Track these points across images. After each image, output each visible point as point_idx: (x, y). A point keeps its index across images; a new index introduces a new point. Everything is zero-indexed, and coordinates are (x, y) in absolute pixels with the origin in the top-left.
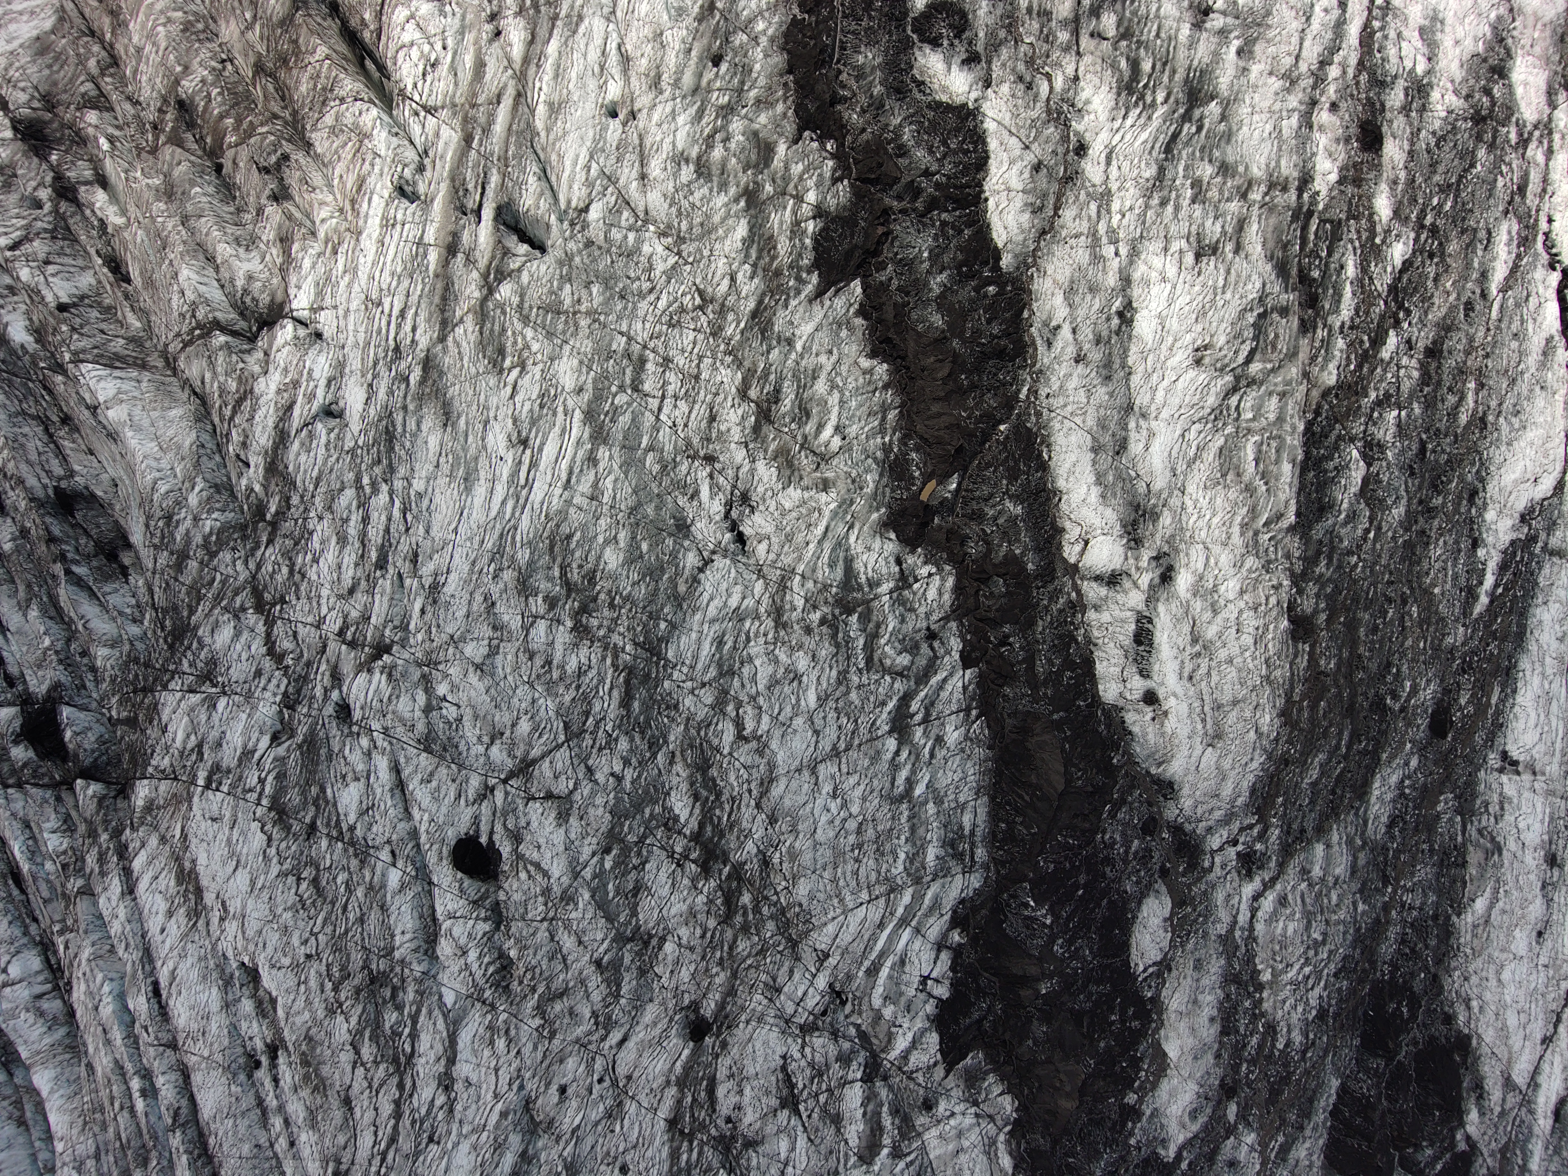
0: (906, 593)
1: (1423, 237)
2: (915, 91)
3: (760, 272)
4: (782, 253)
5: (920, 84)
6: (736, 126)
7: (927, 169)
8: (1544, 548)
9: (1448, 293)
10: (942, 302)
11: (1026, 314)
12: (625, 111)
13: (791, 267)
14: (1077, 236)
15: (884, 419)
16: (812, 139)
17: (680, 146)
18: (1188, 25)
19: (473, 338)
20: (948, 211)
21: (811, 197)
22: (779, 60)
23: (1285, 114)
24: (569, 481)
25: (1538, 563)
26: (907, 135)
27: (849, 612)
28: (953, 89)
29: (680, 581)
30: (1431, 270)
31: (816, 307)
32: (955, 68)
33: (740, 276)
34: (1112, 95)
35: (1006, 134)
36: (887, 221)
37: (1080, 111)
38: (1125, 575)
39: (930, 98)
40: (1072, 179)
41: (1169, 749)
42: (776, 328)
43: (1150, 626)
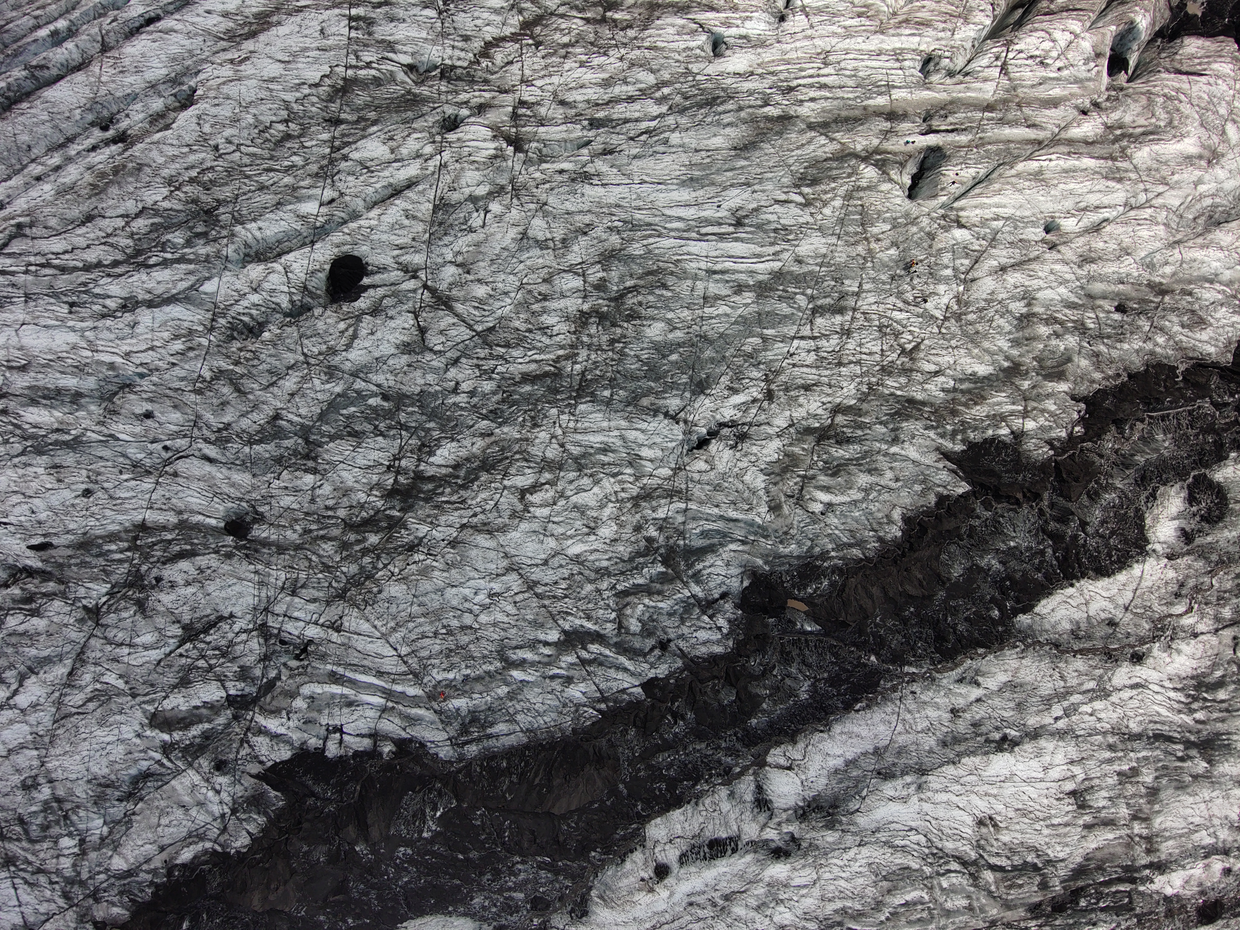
0: (697, 610)
2: (1146, 493)
3: (951, 396)
4: (973, 412)
5: (1153, 496)
6: (1071, 341)
7: (1087, 524)
10: (974, 571)
11: (981, 651)
12: (1054, 238)
13: (963, 423)
14: (1062, 677)
15: (851, 546)
16: (1079, 411)
17: (1040, 295)
19: (820, 153)
20: (1054, 553)
21: (1030, 425)
22: (1137, 364)
23: (1212, 830)
24: (715, 272)
26: (1110, 497)
27: (664, 563)
28: (1159, 527)
29: (652, 398)
31: (934, 456)
32: (1176, 523)
33: (941, 379)
34: (1190, 672)
35: (1133, 586)
36: (1029, 500)
37: (1169, 647)
38: (768, 813)
39: (1144, 508)
40: (1110, 658)
41: (619, 903)
42: (904, 424)
43: (729, 852)
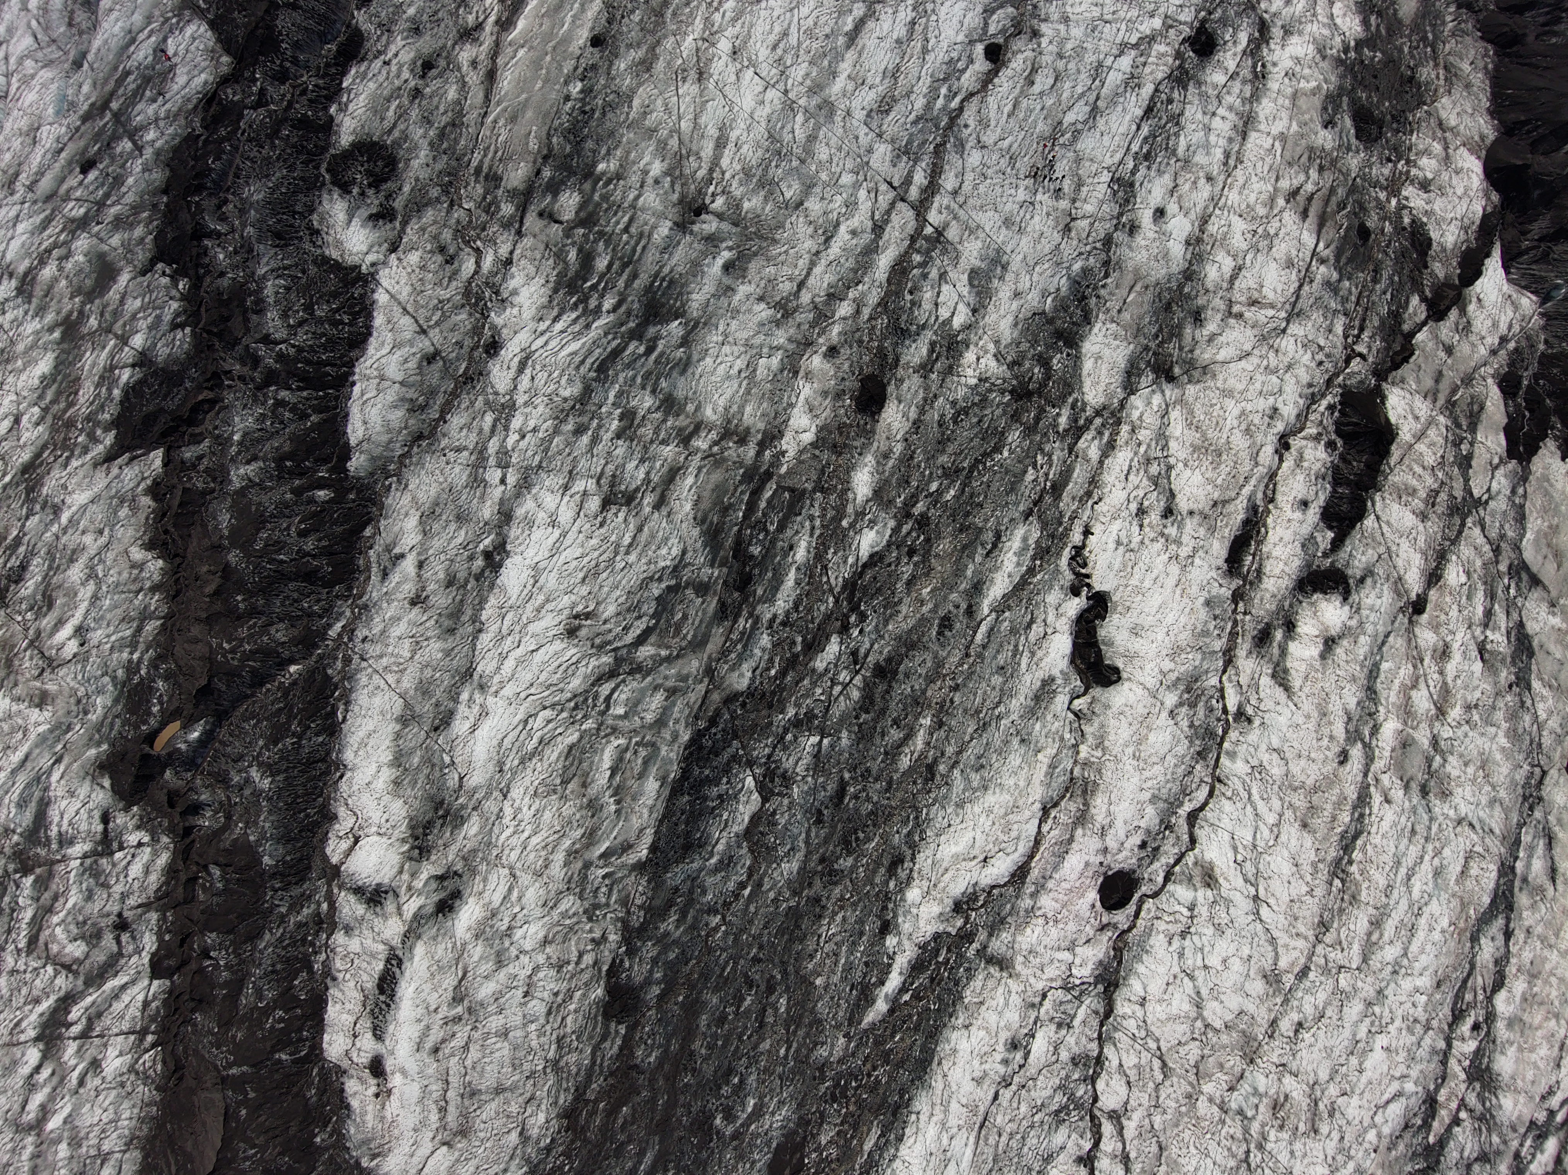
0: (105, 861)
1: (905, 529)
2: (304, 239)
3: (49, 419)
4: (82, 400)
5: (314, 233)
6: (82, 244)
8: (981, 952)
9: (922, 603)
10: (238, 500)
11: (368, 532)
13: (88, 419)
14: (458, 450)
15: (140, 629)
16: (164, 274)
18: (669, 224)
20: (289, 389)
21: (138, 341)
22: (158, 176)
23: (765, 350)
25: (968, 970)
26: (269, 289)
27: (26, 872)
28: (348, 245)
30: (907, 570)
31: (100, 474)
32: (356, 222)
33: (25, 419)
34: (547, 291)
35: (397, 310)
36: (220, 385)
37: (503, 301)
38: (391, 894)
39: (319, 251)
40: (472, 379)
41: (387, 1139)
42: (45, 491)
43: (397, 971)
